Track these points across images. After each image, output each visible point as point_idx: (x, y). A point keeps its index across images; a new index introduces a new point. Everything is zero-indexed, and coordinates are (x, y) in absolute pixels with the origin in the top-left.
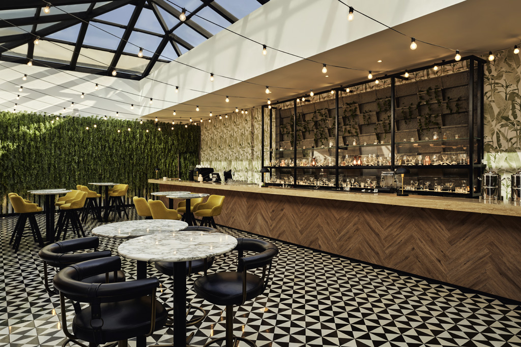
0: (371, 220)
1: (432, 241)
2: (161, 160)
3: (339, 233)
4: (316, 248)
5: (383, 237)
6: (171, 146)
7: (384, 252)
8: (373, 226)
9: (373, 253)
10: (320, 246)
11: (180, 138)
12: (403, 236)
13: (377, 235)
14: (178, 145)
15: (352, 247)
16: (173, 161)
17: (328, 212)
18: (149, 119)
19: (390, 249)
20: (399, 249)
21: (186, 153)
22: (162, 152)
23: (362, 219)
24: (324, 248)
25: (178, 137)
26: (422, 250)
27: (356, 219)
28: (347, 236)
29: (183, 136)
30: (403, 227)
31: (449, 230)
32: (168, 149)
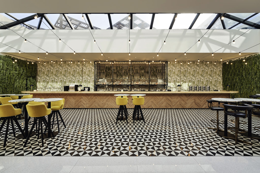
0: (169, 98)
1: (183, 100)
2: (16, 80)
3: (159, 102)
4: (152, 108)
5: (172, 101)
6: (22, 73)
7: (172, 105)
8: (169, 99)
9: (169, 106)
10: (152, 107)
11: (28, 69)
12: (177, 100)
13: (171, 101)
14: (26, 72)
15: (163, 106)
16: (23, 81)
17: (155, 97)
18: (8, 55)
19: (174, 104)
20: (176, 103)
21: (30, 77)
22: (17, 76)
23: (166, 98)
24: (154, 107)
25: (26, 68)
26: (181, 103)
27: (165, 98)
28: (162, 103)
29: (29, 68)
30: (177, 98)
31: (187, 98)
32: (21, 74)
